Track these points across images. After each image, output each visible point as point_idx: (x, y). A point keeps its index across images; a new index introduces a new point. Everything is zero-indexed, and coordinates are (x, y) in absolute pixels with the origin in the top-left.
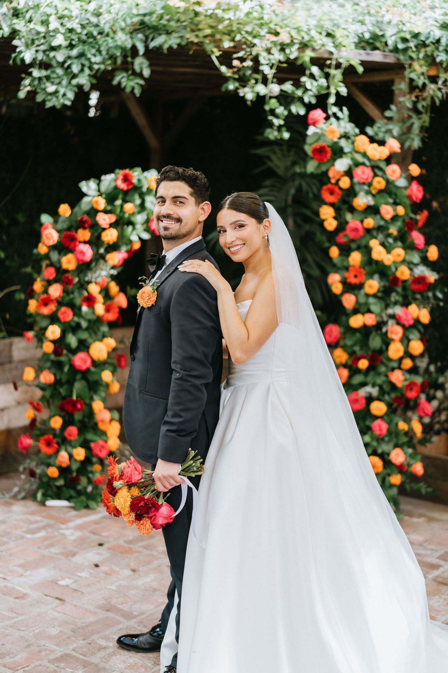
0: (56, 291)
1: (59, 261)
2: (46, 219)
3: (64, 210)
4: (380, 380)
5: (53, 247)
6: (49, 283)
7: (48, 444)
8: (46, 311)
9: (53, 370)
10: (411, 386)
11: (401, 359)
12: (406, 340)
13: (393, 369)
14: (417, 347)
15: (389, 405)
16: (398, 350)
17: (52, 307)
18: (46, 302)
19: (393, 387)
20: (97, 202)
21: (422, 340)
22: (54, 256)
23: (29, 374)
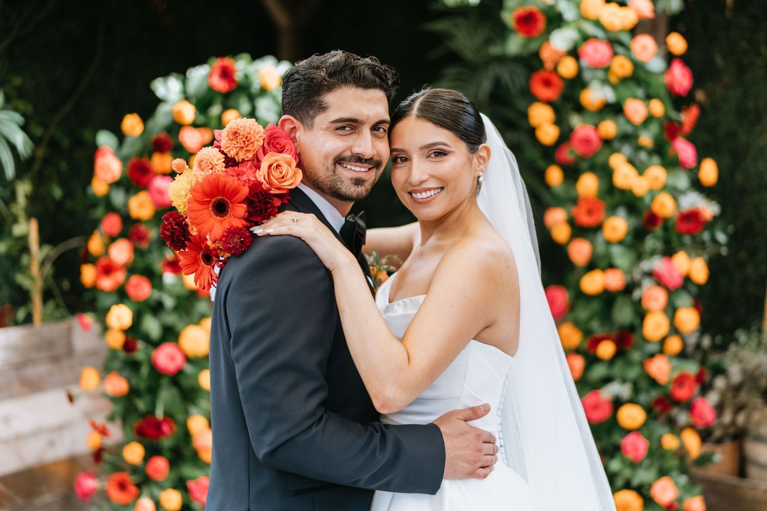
0: (121, 253)
1: (126, 205)
2: (105, 139)
3: (132, 124)
4: (633, 373)
5: (117, 184)
6: (112, 239)
7: (122, 486)
8: (107, 283)
9: (126, 372)
10: (681, 380)
11: (663, 341)
12: (671, 310)
13: (652, 356)
14: (689, 318)
15: (649, 410)
16: (658, 326)
17: (120, 277)
18: (108, 270)
19: (653, 383)
20: (180, 113)
21: (696, 306)
22: (118, 198)
23: (91, 378)
